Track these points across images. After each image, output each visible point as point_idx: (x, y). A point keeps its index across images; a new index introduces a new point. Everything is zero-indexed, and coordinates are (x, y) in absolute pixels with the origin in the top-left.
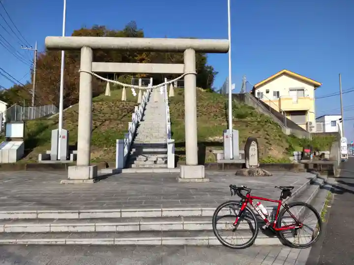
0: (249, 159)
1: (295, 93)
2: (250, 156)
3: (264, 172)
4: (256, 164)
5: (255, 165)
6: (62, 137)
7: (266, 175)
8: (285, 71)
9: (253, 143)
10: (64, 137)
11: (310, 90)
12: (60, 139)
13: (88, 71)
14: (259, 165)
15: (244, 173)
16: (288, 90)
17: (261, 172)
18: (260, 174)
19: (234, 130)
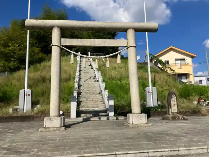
0: (171, 107)
1: (179, 62)
2: (172, 105)
3: (183, 117)
4: (177, 112)
5: (175, 112)
6: (27, 95)
7: (184, 119)
8: (172, 47)
9: (174, 96)
10: (29, 95)
11: (189, 60)
12: (25, 97)
13: (58, 45)
14: (178, 112)
15: (169, 118)
16: (175, 60)
17: (180, 117)
18: (180, 118)
19: (153, 87)
